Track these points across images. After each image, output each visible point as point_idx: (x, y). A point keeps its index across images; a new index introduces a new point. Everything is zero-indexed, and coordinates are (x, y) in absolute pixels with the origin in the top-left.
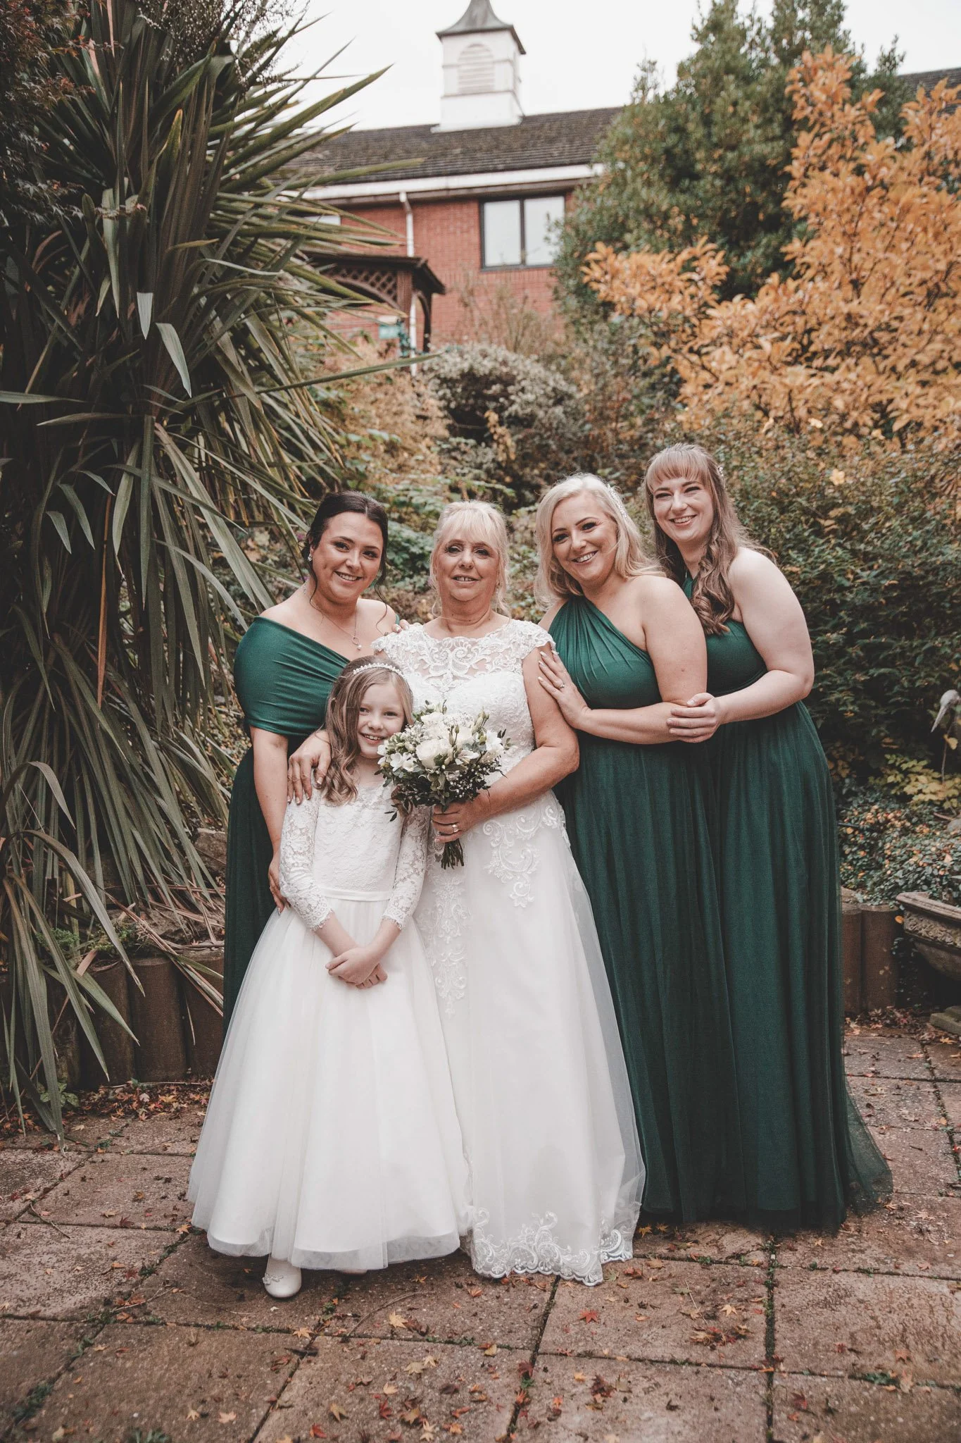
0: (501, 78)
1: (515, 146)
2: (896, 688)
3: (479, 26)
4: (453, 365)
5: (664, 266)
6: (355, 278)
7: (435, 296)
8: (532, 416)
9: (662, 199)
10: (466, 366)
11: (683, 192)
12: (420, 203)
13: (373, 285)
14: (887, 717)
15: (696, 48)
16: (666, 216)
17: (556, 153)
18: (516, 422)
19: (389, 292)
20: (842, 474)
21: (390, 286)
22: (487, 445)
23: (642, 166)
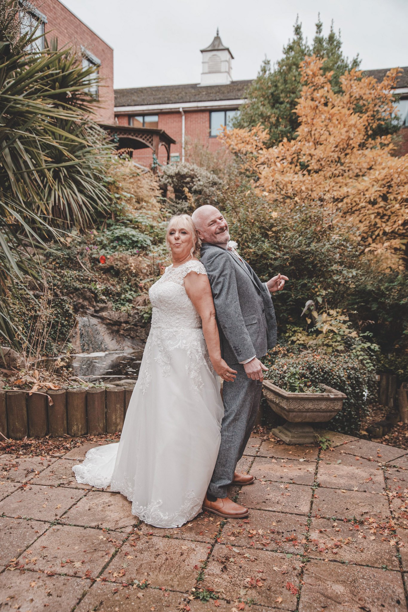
0: (224, 67)
1: (226, 91)
2: (290, 299)
3: (216, 48)
4: (172, 170)
5: (246, 134)
6: (137, 137)
7: (172, 145)
8: (202, 190)
9: (268, 111)
10: (177, 171)
11: (276, 108)
12: (187, 112)
13: (143, 139)
14: (286, 310)
15: (284, 56)
16: (269, 117)
17: (239, 95)
18: (196, 192)
19: (150, 142)
20: (276, 214)
21: (150, 140)
22: (186, 201)
23: (262, 99)
